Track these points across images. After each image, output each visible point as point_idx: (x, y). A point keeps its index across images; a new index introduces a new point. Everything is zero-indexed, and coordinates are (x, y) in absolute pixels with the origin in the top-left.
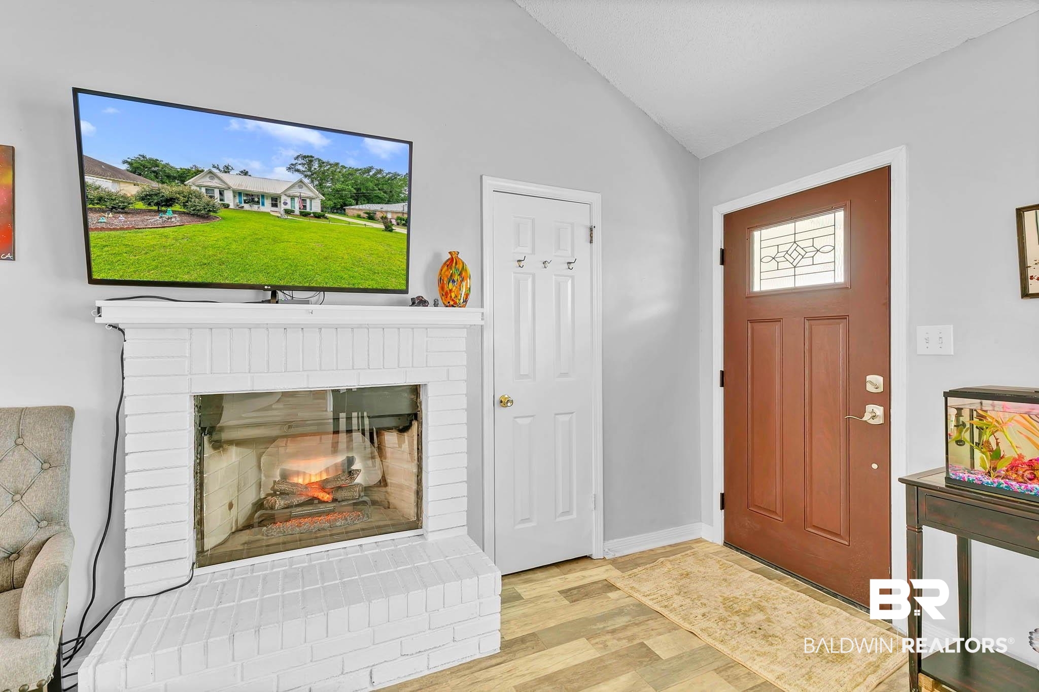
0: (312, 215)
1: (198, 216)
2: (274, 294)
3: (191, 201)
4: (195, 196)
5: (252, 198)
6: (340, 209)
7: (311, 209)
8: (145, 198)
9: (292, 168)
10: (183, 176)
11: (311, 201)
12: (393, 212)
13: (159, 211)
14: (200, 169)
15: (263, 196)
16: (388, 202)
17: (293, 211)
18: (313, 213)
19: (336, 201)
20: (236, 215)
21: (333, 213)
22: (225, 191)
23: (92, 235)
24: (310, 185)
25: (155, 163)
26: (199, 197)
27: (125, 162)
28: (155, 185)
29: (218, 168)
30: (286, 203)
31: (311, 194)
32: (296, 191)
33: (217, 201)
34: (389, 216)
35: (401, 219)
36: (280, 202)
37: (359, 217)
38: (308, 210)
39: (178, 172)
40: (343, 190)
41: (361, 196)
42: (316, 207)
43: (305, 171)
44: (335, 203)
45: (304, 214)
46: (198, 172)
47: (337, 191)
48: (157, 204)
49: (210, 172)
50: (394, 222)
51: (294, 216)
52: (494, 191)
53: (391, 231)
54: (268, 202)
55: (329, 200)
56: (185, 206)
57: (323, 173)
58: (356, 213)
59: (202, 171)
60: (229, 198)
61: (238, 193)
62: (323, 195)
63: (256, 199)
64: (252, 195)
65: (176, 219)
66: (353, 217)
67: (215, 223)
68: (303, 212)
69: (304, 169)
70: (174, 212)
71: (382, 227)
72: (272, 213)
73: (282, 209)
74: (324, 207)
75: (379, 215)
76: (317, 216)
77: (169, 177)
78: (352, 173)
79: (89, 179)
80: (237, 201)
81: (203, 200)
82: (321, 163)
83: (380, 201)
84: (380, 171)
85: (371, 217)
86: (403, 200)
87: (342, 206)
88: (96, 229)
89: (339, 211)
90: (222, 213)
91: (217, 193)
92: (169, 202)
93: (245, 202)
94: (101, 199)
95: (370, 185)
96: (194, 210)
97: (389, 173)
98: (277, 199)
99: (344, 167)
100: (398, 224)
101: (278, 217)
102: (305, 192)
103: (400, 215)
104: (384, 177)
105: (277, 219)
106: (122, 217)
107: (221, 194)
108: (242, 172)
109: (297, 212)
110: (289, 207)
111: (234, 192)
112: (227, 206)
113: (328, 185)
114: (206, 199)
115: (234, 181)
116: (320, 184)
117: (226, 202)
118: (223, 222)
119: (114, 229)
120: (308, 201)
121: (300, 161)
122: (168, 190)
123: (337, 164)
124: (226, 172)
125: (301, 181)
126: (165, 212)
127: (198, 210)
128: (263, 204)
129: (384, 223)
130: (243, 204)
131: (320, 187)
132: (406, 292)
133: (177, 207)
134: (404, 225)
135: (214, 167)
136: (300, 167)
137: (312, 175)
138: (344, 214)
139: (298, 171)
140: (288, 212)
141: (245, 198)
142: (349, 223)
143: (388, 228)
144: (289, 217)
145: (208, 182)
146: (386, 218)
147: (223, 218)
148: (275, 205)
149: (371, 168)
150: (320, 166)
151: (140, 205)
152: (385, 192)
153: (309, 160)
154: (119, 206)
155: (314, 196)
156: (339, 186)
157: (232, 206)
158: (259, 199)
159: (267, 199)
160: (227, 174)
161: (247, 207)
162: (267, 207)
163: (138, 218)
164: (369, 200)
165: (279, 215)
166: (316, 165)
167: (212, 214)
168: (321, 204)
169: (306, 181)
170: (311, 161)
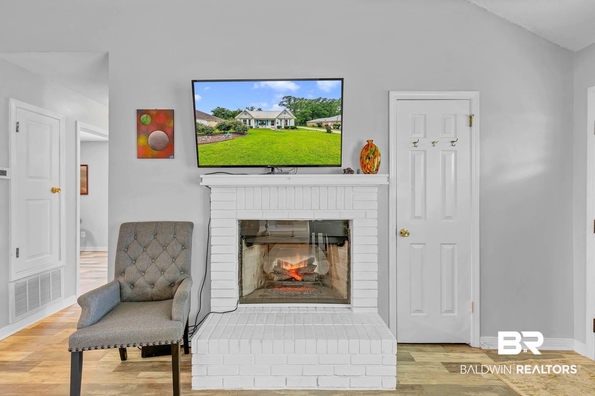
0: (290, 128)
1: (240, 133)
2: (273, 169)
3: (237, 127)
4: (239, 124)
5: (263, 122)
6: (303, 123)
7: (290, 125)
8: (219, 127)
9: (281, 104)
10: (234, 115)
11: (290, 120)
12: (331, 122)
13: (224, 133)
14: (241, 110)
15: (267, 120)
16: (329, 116)
17: (281, 127)
18: (291, 127)
19: (302, 119)
20: (256, 131)
21: (300, 125)
22: (251, 120)
23: (199, 146)
24: (289, 112)
25: (223, 110)
26: (240, 124)
27: (212, 111)
28: (223, 120)
29: (248, 109)
30: (278, 123)
31: (290, 117)
32: (283, 116)
33: (248, 125)
34: (329, 124)
35: (336, 125)
36: (275, 123)
37: (313, 126)
38: (288, 125)
39: (232, 113)
40: (306, 112)
41: (316, 114)
42: (292, 123)
43: (287, 105)
44: (301, 120)
45: (286, 128)
46: (240, 112)
47: (303, 113)
48: (224, 130)
49: (245, 111)
50: (332, 127)
51: (282, 129)
52: (397, 100)
53: (330, 132)
54: (270, 123)
55: (299, 119)
56: (234, 129)
57: (296, 105)
58: (312, 124)
59: (242, 111)
60: (253, 124)
61: (257, 120)
62: (296, 116)
63: (265, 122)
64: (263, 121)
65: (231, 136)
66: (310, 127)
67: (247, 136)
68: (286, 127)
69: (287, 104)
70: (230, 133)
71: (326, 131)
72: (271, 129)
73: (276, 126)
74: (296, 124)
75: (324, 124)
76: (293, 128)
77: (228, 116)
78: (310, 102)
79: (198, 121)
80: (256, 124)
81: (242, 126)
82: (295, 99)
83: (325, 116)
84: (325, 99)
85: (320, 126)
86: (337, 114)
87: (305, 121)
88: (201, 144)
89: (303, 124)
90: (250, 131)
91: (248, 121)
92: (228, 128)
93: (260, 125)
94: (203, 130)
95: (320, 108)
96: (238, 131)
97: (330, 100)
98: (274, 121)
99: (306, 100)
100: (334, 128)
101: (274, 130)
102: (287, 116)
103: (335, 123)
104: (327, 102)
105: (274, 131)
106: (210, 137)
107: (250, 121)
108: (258, 109)
109: (283, 127)
110: (279, 125)
111: (255, 120)
112: (252, 127)
113: (299, 110)
114: (243, 125)
115: (255, 114)
116: (294, 111)
117: (251, 125)
118: (250, 135)
119: (208, 143)
120: (288, 120)
121: (285, 100)
122: (228, 122)
123: (303, 99)
124: (252, 110)
125: (285, 110)
126: (226, 133)
127: (240, 131)
128: (268, 125)
129: (327, 129)
130: (259, 126)
131: (294, 112)
132: (340, 166)
133: (232, 130)
134: (338, 128)
135: (247, 108)
136: (285, 103)
137: (291, 106)
138: (306, 126)
139: (284, 105)
140: (279, 127)
141: (260, 122)
142: (308, 130)
143: (329, 131)
144: (279, 130)
145: (244, 116)
146: (328, 125)
147: (250, 134)
148: (273, 124)
149: (320, 98)
150: (295, 101)
151: (217, 131)
152: (327, 111)
153: (289, 98)
154: (209, 132)
155: (291, 117)
156: (303, 111)
157: (254, 127)
158: (266, 122)
159: (269, 121)
160: (252, 111)
161: (260, 127)
162: (269, 126)
163: (216, 137)
164: (319, 116)
165: (275, 129)
166: (292, 101)
167: (245, 132)
168: (295, 121)
169: (288, 110)
170: (290, 99)
